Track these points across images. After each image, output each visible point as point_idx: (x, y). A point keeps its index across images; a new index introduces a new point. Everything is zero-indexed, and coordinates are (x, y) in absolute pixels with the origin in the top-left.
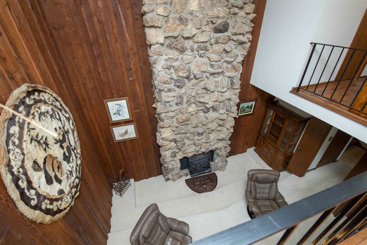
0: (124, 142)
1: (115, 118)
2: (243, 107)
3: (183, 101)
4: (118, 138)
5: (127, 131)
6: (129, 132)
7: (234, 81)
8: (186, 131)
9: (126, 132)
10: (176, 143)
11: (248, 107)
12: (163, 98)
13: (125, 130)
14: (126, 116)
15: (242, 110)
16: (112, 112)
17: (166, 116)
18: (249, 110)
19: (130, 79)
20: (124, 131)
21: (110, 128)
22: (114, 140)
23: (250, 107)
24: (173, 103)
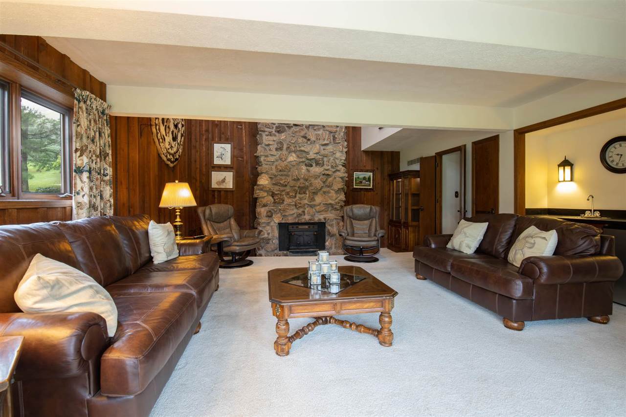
0: (219, 191)
1: (217, 161)
2: (358, 178)
3: (283, 147)
4: (214, 185)
5: (225, 179)
6: (227, 180)
7: (336, 136)
8: (285, 182)
9: (224, 181)
10: (273, 197)
11: (364, 178)
12: (264, 141)
13: (223, 178)
14: (228, 161)
15: (358, 182)
16: (216, 154)
17: (265, 160)
18: (367, 183)
19: (239, 127)
20: (221, 178)
21: (210, 171)
22: (210, 186)
23: (367, 180)
24: (273, 147)
